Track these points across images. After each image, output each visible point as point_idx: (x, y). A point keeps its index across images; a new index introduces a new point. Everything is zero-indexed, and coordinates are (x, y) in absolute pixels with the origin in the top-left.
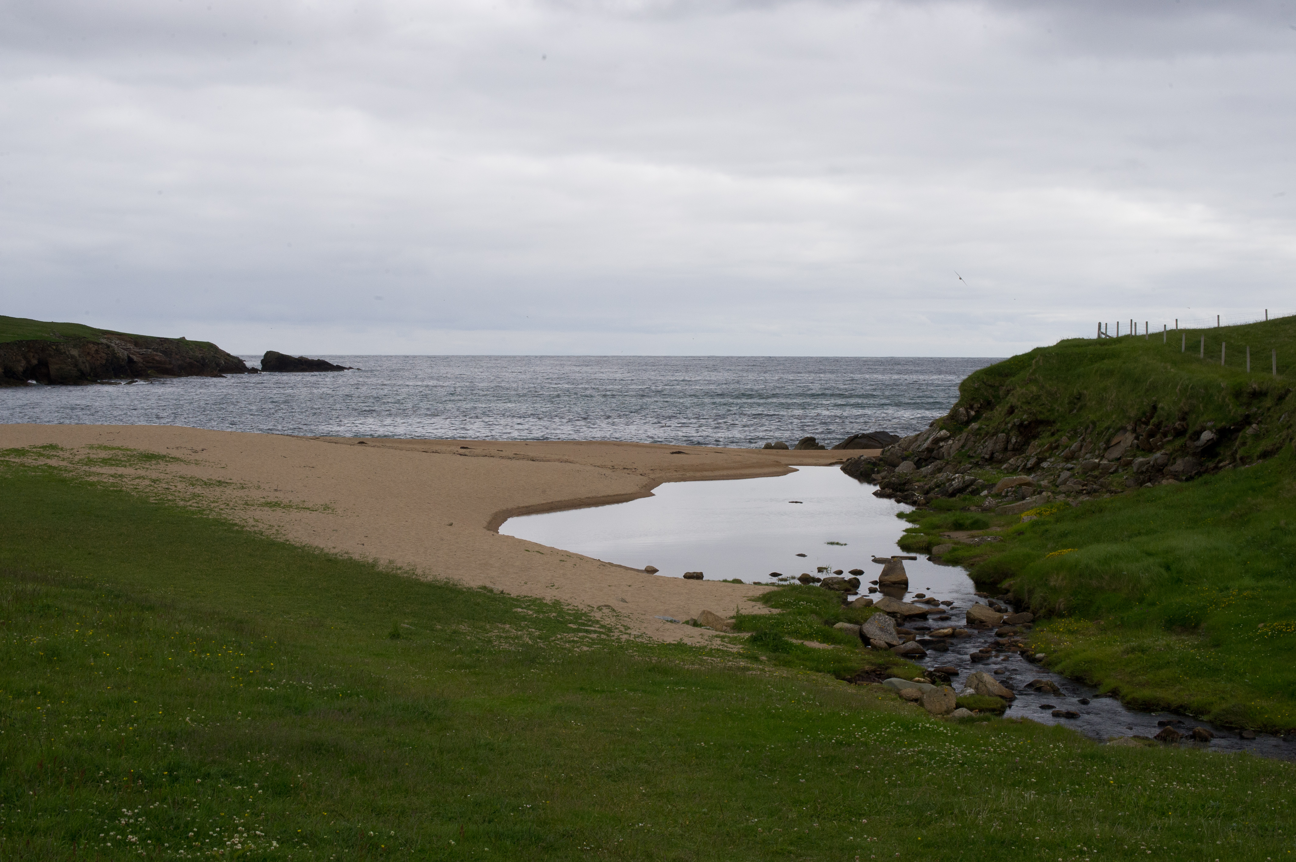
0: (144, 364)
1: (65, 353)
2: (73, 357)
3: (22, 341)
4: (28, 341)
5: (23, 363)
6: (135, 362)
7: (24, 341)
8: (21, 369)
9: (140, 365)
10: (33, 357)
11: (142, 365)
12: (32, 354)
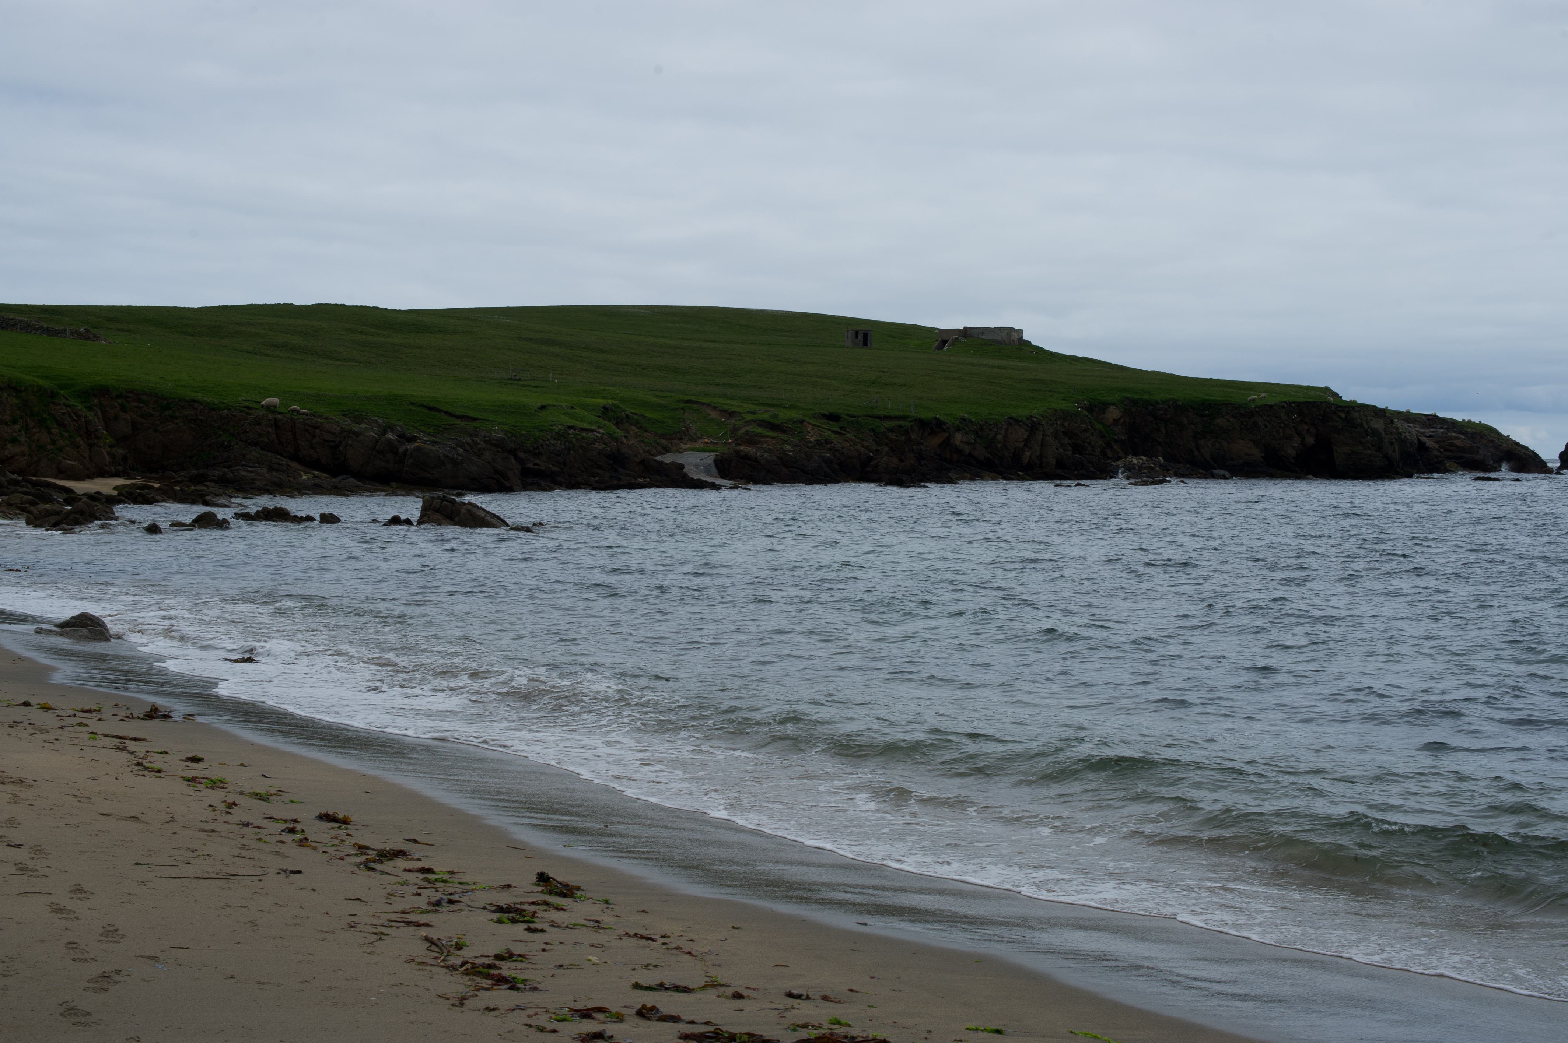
0: (1441, 452)
1: (1361, 425)
2: (1375, 432)
3: (1289, 404)
4: (1299, 404)
5: (1296, 442)
6: (1428, 448)
7: (1294, 403)
8: (1292, 452)
9: (1436, 453)
10: (1308, 431)
11: (1438, 454)
12: (1306, 427)
